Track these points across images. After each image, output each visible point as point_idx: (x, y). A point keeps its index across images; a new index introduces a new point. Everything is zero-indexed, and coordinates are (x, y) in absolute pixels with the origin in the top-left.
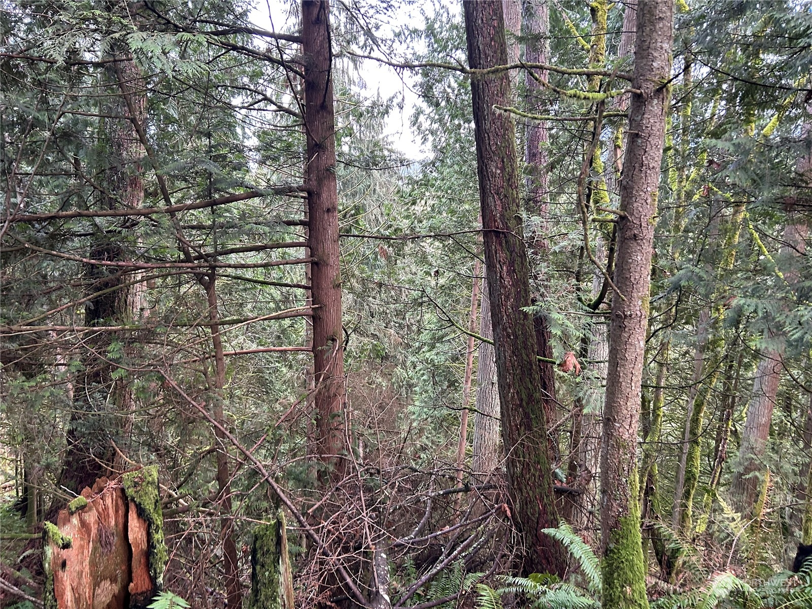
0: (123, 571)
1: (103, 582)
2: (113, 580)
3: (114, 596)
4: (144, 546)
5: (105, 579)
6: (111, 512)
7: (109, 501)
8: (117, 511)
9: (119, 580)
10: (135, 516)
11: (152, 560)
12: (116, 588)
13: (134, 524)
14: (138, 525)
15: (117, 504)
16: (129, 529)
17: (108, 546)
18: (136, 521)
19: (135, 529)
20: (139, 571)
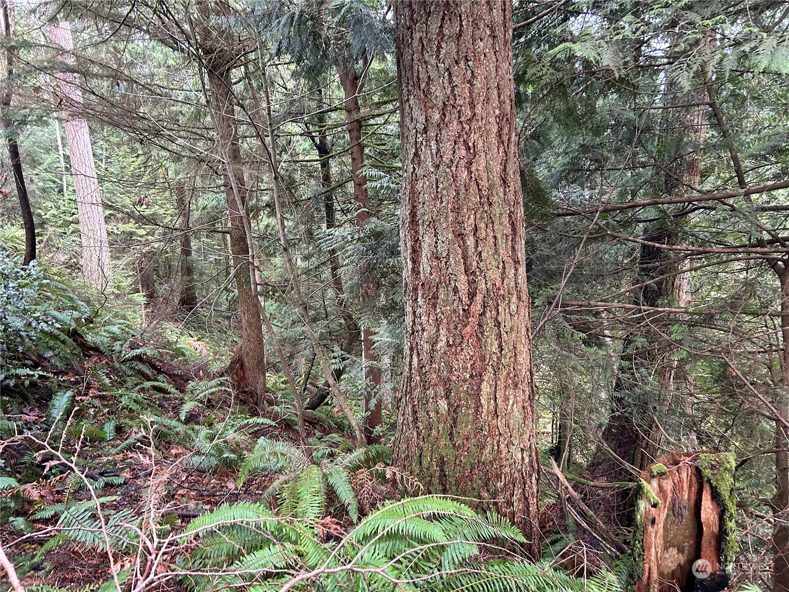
0: (691, 546)
1: (671, 549)
2: (681, 550)
3: (679, 565)
4: (716, 529)
5: (673, 546)
6: (686, 486)
7: (684, 475)
8: (690, 487)
9: (686, 552)
10: (709, 497)
11: (723, 546)
12: (682, 559)
13: (707, 504)
14: (711, 507)
15: (691, 480)
16: (703, 508)
17: (680, 517)
18: (709, 502)
19: (708, 510)
20: (708, 552)
